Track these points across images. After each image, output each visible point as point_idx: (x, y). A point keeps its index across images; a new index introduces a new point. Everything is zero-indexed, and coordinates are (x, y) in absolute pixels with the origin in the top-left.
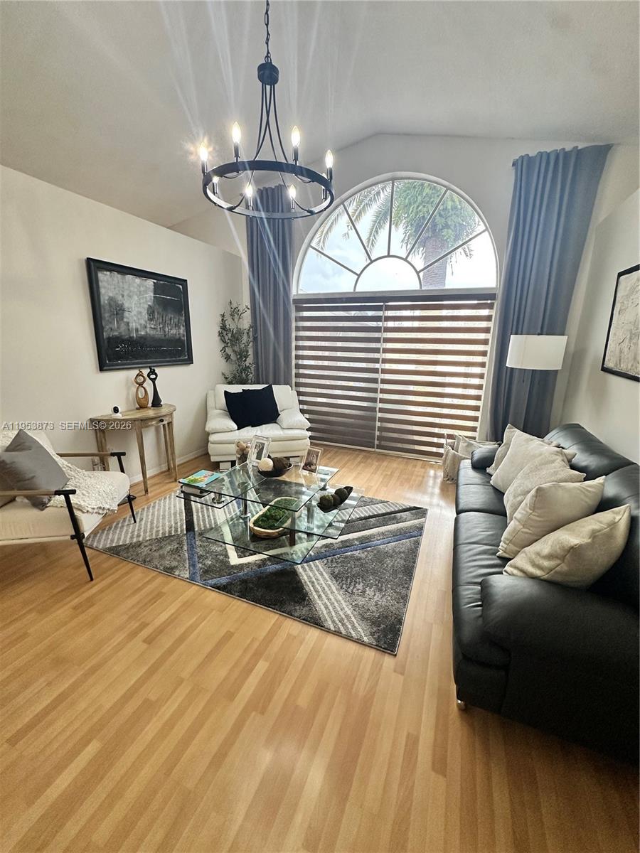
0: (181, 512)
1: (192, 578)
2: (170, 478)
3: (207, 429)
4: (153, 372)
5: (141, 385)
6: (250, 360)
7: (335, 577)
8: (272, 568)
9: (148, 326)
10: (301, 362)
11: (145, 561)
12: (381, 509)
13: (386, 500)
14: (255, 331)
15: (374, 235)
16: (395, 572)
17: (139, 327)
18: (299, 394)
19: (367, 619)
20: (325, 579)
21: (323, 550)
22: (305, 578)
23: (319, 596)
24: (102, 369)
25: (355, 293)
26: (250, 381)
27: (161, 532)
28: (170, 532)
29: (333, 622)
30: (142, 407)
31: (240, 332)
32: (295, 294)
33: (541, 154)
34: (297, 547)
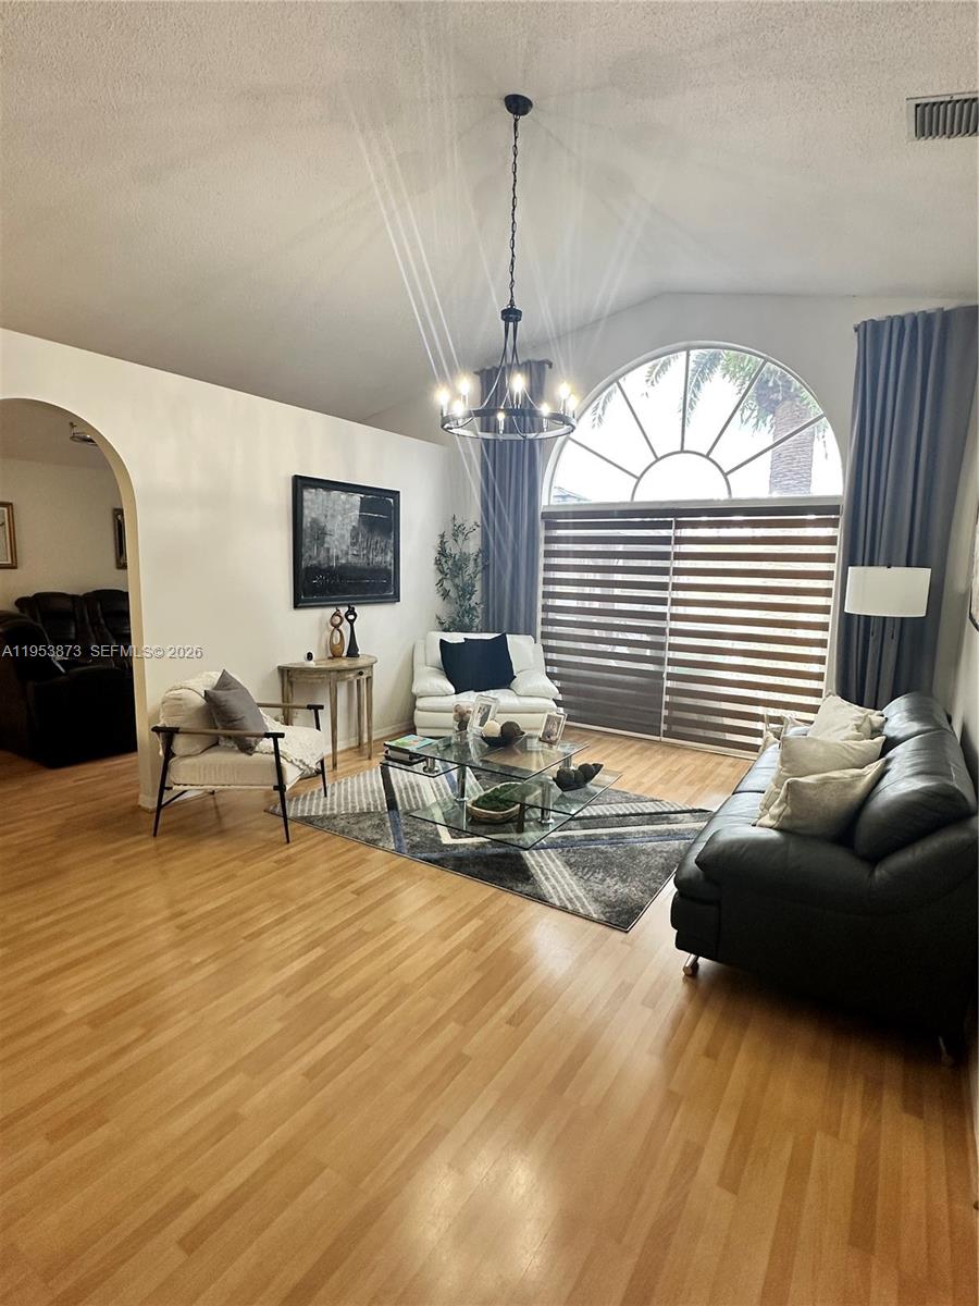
0: (380, 792)
1: (399, 851)
2: (361, 755)
3: (414, 691)
4: (352, 612)
5: (336, 627)
6: (476, 598)
7: (568, 864)
8: (491, 850)
9: (350, 552)
10: (550, 602)
11: (343, 832)
12: (650, 808)
13: (658, 798)
14: (486, 558)
15: (693, 392)
16: (648, 868)
17: (340, 553)
18: (547, 649)
19: (601, 902)
20: (557, 866)
21: (559, 841)
22: (533, 862)
23: (547, 879)
24: (296, 607)
25: (632, 503)
26: (475, 629)
27: (358, 808)
28: (368, 809)
29: (560, 899)
30: (335, 656)
31: (465, 558)
32: (546, 504)
33: (891, 319)
34: (524, 835)
